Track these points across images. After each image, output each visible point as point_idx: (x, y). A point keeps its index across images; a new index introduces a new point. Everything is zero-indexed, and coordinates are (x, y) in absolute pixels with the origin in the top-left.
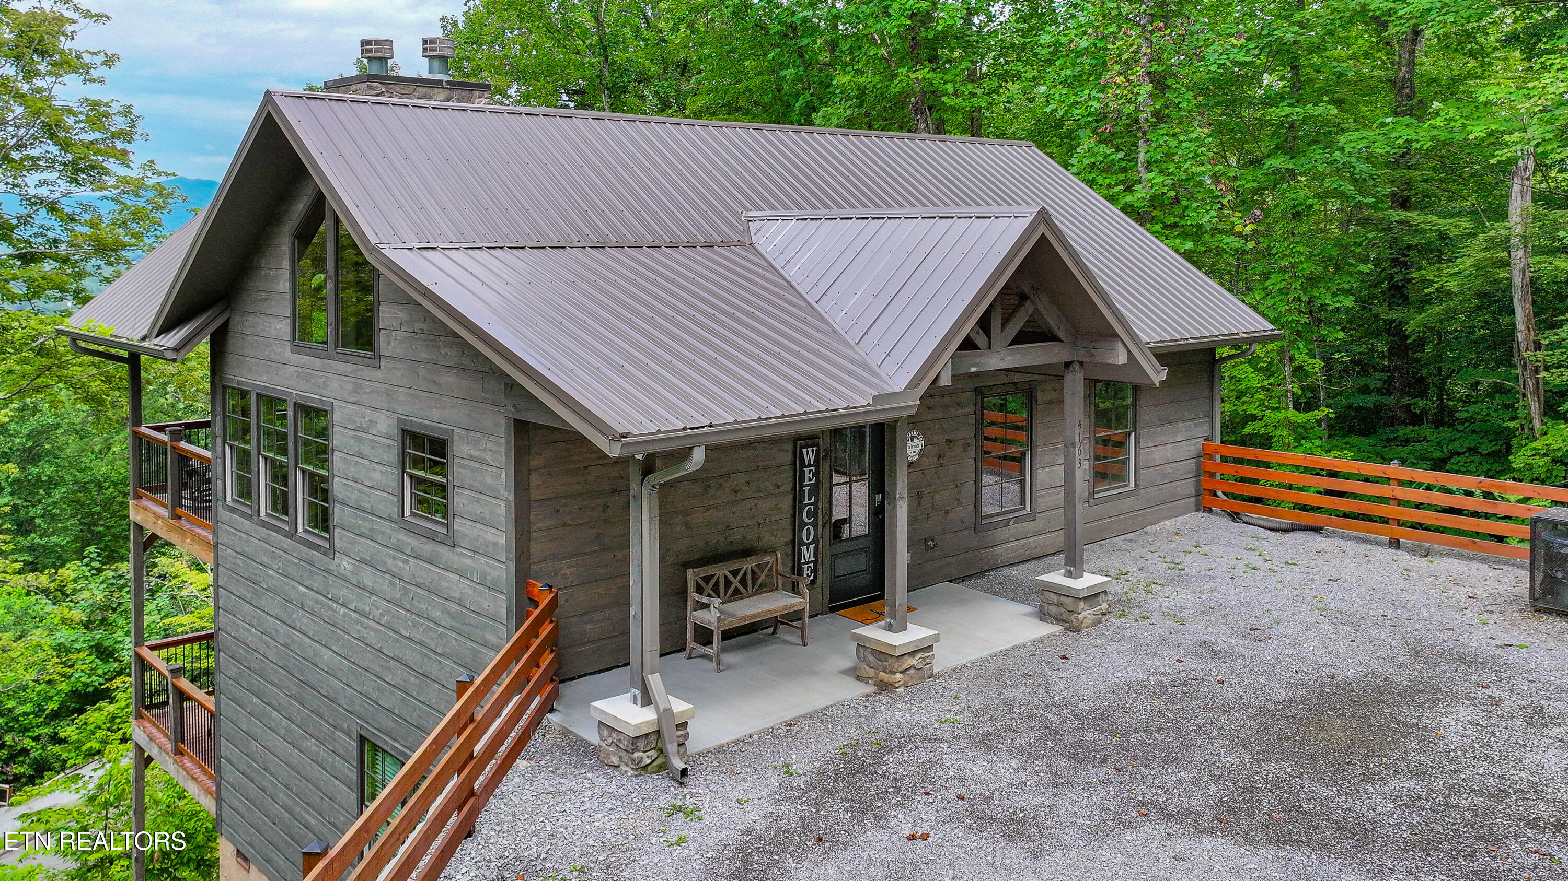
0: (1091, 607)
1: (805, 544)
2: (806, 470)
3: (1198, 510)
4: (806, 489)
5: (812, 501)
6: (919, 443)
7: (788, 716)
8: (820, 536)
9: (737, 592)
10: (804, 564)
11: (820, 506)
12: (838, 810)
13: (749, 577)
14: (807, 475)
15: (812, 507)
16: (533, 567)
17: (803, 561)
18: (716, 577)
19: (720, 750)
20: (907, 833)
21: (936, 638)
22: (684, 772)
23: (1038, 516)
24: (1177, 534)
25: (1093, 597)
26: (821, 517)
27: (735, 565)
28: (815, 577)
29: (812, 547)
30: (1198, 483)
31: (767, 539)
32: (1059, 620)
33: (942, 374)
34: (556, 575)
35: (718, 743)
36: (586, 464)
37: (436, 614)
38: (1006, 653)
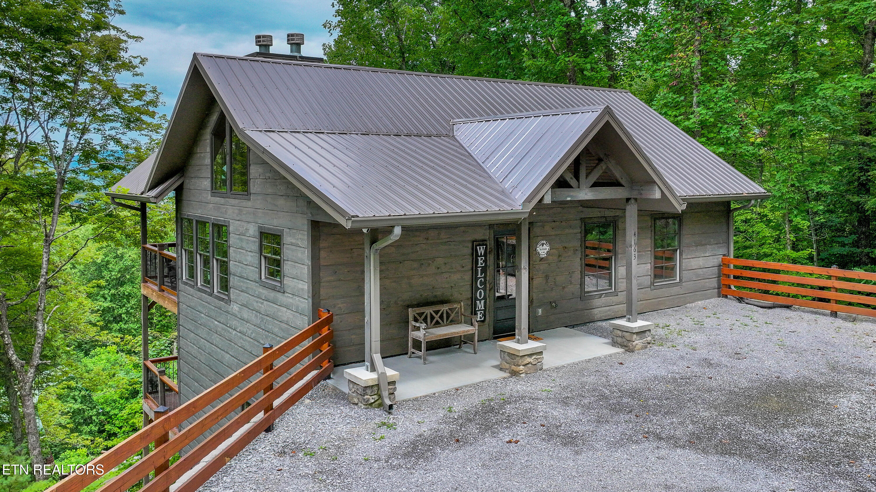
0: (641, 339)
1: (479, 300)
2: (479, 258)
3: (719, 297)
4: (479, 269)
5: (483, 276)
6: (547, 248)
7: (457, 385)
8: (487, 296)
9: (437, 323)
10: (478, 311)
11: (488, 279)
12: (473, 428)
13: (445, 315)
14: (480, 262)
15: (483, 279)
16: (322, 302)
17: (477, 309)
18: (425, 314)
19: (416, 399)
20: (508, 440)
21: (545, 348)
22: (391, 407)
23: (619, 293)
24: (704, 308)
25: (642, 333)
26: (488, 285)
27: (437, 308)
28: (485, 319)
29: (483, 301)
30: (719, 282)
31: (456, 296)
32: (622, 346)
33: (545, 197)
34: (335, 307)
35: (415, 396)
36: (352, 247)
37: (276, 330)
38: (589, 361)
